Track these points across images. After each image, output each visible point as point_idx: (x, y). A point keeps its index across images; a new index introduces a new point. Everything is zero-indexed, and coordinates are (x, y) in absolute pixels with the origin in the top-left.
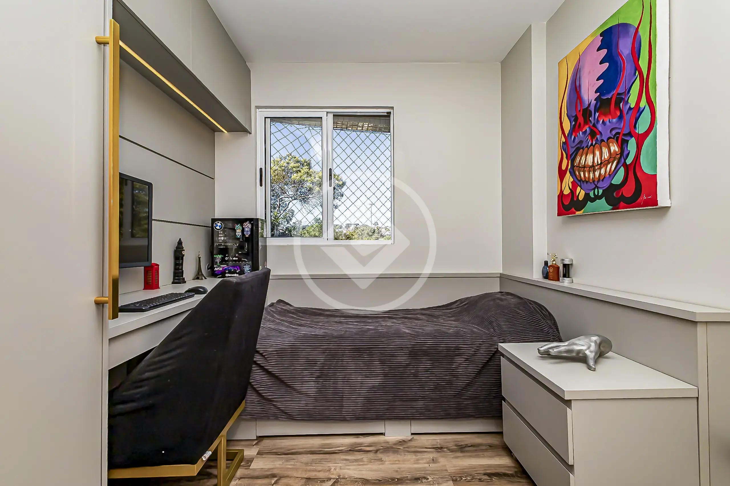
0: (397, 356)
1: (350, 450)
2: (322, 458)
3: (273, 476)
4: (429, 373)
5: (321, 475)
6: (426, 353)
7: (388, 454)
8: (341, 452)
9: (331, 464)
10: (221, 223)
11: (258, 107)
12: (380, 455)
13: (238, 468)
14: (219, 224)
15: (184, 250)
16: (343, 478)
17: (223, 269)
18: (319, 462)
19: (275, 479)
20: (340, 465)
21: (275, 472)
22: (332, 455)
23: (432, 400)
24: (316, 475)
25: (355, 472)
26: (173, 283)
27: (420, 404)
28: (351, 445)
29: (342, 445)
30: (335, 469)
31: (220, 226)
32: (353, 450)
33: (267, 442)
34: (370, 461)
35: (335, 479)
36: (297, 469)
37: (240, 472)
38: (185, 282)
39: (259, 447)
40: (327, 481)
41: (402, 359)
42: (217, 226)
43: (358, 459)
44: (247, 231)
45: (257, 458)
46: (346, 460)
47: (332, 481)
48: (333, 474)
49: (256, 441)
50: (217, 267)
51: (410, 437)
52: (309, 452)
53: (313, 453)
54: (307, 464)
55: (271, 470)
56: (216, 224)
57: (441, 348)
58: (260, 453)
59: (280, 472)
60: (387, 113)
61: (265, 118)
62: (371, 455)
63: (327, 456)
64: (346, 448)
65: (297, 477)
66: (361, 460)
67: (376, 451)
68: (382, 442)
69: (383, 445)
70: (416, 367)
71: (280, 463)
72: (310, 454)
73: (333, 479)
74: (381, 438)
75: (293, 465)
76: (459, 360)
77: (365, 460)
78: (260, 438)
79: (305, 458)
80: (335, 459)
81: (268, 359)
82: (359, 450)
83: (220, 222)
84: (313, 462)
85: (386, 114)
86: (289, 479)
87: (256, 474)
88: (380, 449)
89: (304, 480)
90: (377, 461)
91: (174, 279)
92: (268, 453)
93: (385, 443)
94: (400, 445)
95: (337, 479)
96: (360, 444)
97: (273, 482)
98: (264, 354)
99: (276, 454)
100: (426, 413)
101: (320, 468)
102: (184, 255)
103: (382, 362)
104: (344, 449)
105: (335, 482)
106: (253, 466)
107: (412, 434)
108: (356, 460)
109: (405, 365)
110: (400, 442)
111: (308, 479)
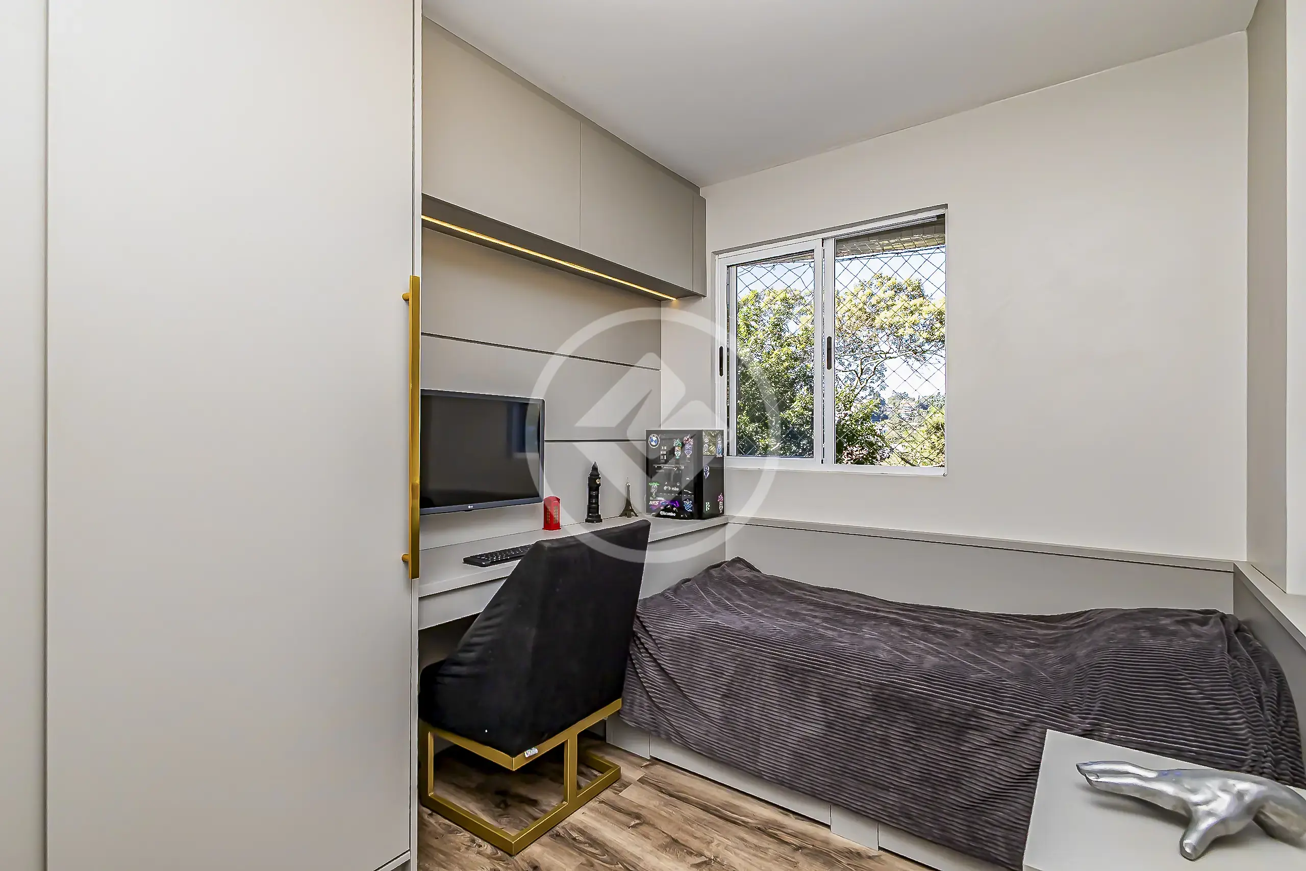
0: (849, 696)
1: (759, 829)
2: (712, 821)
3: (638, 816)
4: (911, 745)
5: (695, 844)
6: (904, 705)
7: (813, 862)
8: (745, 825)
9: (718, 835)
10: (657, 437)
11: (717, 253)
12: (798, 857)
13: (607, 788)
14: (654, 439)
15: (600, 478)
16: (719, 863)
17: (659, 503)
18: (705, 825)
19: (637, 821)
20: (730, 843)
21: (643, 812)
22: (730, 824)
23: (915, 798)
24: (687, 841)
25: (743, 863)
26: (587, 521)
27: (892, 798)
28: (766, 822)
29: (753, 816)
30: (718, 845)
31: (655, 441)
32: (765, 830)
33: (659, 769)
34: (778, 858)
35: (707, 858)
36: (670, 821)
37: (607, 794)
38: (601, 521)
39: (647, 772)
40: (696, 855)
41: (859, 703)
42: (652, 440)
43: (760, 847)
44: (688, 449)
45: (635, 784)
46: (743, 839)
47: (703, 859)
48: (710, 851)
49: (648, 763)
50: (652, 500)
51: (875, 852)
52: (701, 805)
53: (706, 809)
54: (687, 820)
55: (639, 808)
56: (651, 438)
57: (936, 705)
58: (642, 781)
59: (649, 816)
60: (938, 217)
61: (728, 267)
62: (785, 850)
63: (721, 822)
64: (756, 824)
65: (663, 832)
66: (764, 850)
67: (798, 848)
68: (818, 839)
69: (818, 844)
70: (885, 728)
71: (656, 803)
72: (701, 809)
73: (705, 857)
74: (822, 832)
75: (670, 814)
76: (977, 738)
77: (771, 852)
78: (655, 761)
79: (690, 811)
80: (728, 831)
81: (661, 649)
82: (773, 835)
83: (656, 435)
84: (699, 821)
85: (935, 219)
86: (652, 829)
87: (622, 804)
88: (805, 848)
89: (668, 840)
90: (788, 863)
91: (588, 516)
92: (651, 783)
93: (822, 841)
94: (846, 857)
95: (710, 859)
96: (781, 827)
97: (633, 823)
98: (657, 641)
99: (660, 790)
100: (901, 818)
101: (699, 834)
102: (599, 485)
103: (825, 701)
104: (751, 823)
105: (705, 862)
106: (625, 793)
107: (880, 848)
108: (757, 847)
109: (866, 716)
110: (851, 852)
111: (675, 841)
